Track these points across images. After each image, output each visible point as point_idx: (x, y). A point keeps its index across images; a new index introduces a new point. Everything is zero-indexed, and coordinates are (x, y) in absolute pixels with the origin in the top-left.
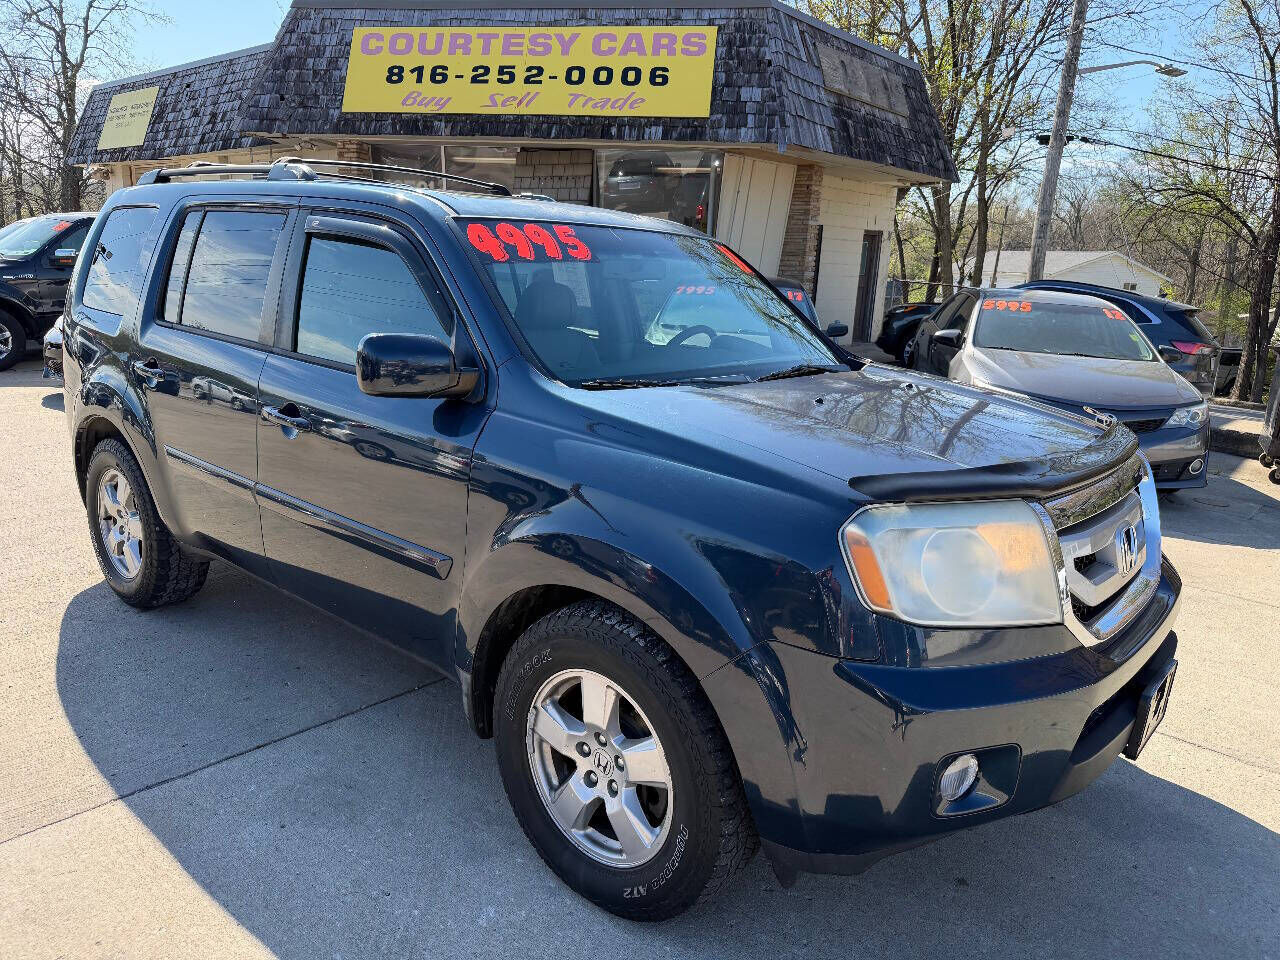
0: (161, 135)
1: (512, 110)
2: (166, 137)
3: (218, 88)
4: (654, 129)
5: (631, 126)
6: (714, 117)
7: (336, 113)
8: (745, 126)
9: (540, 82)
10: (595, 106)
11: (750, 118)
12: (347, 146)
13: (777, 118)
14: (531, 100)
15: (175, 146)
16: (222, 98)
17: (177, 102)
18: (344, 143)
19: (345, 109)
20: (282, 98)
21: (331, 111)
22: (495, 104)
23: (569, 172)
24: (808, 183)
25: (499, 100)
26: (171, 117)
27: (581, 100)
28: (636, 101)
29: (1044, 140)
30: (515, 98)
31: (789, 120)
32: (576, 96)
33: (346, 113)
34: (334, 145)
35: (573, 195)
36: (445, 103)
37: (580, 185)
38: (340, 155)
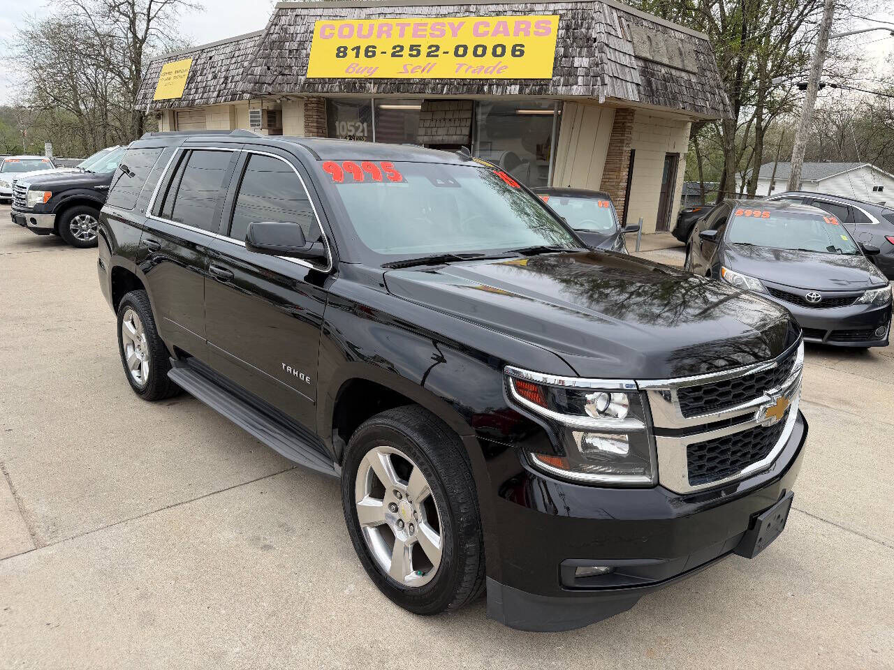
0: (193, 91)
1: (418, 75)
2: (196, 93)
3: (229, 60)
4: (513, 87)
5: (498, 85)
6: (555, 79)
7: (303, 78)
8: (576, 84)
9: (437, 56)
10: (473, 72)
11: (580, 79)
12: (310, 99)
13: (599, 78)
14: (431, 68)
15: (201, 98)
16: (232, 67)
17: (203, 69)
18: (308, 97)
19: (308, 76)
20: (269, 69)
21: (300, 77)
22: (407, 71)
23: (456, 116)
24: (623, 121)
25: (409, 68)
26: (199, 79)
27: (465, 68)
28: (501, 68)
29: (803, 87)
30: (420, 67)
31: (607, 80)
32: (461, 65)
33: (310, 79)
34: (303, 98)
35: (458, 132)
36: (374, 71)
37: (463, 124)
38: (306, 105)
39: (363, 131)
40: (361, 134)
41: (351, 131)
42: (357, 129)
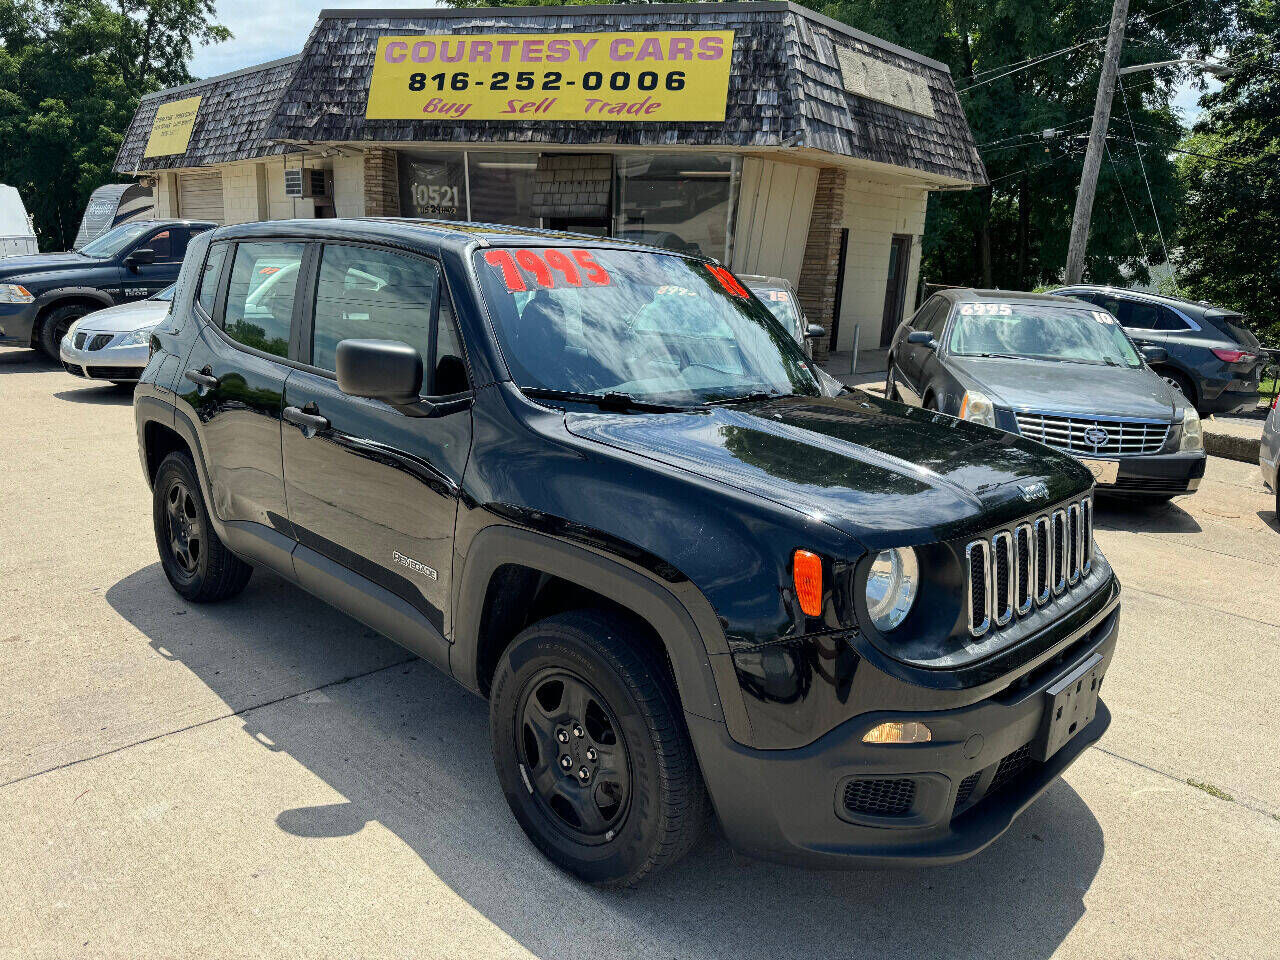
1: (530, 116)
2: (206, 146)
3: (255, 97)
4: (669, 133)
5: (647, 131)
6: (730, 122)
7: (361, 120)
8: (760, 130)
9: (558, 88)
10: (611, 111)
11: (766, 123)
12: (372, 152)
13: (792, 121)
14: (549, 106)
15: (214, 154)
16: (259, 108)
17: (217, 111)
18: (370, 149)
19: (368, 116)
20: (309, 106)
21: (356, 118)
22: (514, 111)
23: (589, 177)
24: (830, 186)
25: (518, 106)
26: (212, 125)
27: (598, 105)
28: (651, 106)
30: (533, 104)
31: (805, 124)
32: (593, 102)
33: (370, 120)
34: (361, 151)
35: (592, 200)
36: (465, 109)
37: (599, 188)
38: (367, 161)
39: (452, 199)
40: (450, 204)
41: (433, 199)
42: (443, 196)
